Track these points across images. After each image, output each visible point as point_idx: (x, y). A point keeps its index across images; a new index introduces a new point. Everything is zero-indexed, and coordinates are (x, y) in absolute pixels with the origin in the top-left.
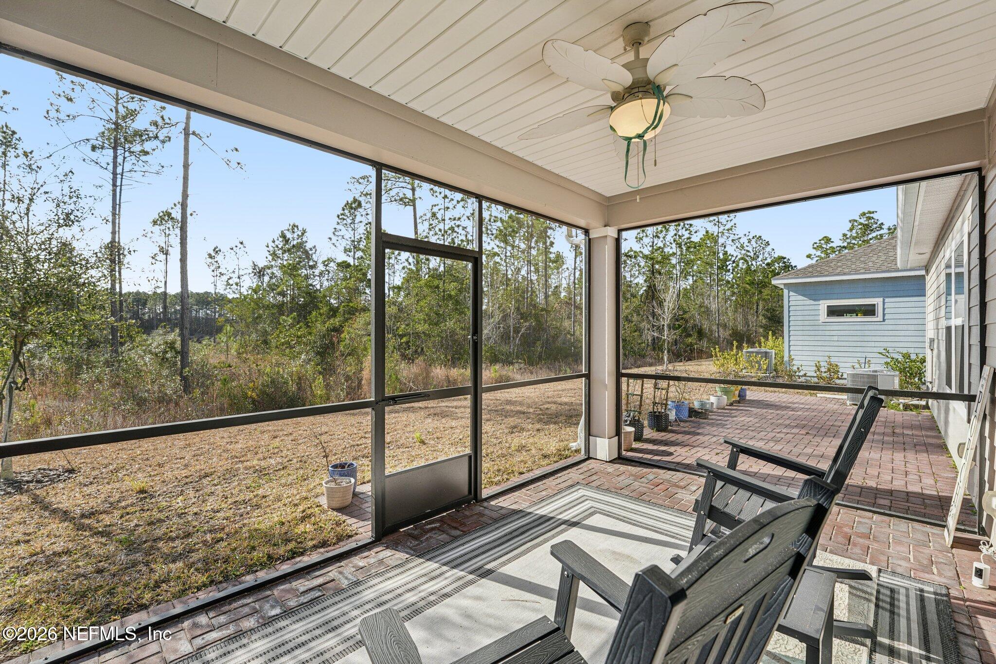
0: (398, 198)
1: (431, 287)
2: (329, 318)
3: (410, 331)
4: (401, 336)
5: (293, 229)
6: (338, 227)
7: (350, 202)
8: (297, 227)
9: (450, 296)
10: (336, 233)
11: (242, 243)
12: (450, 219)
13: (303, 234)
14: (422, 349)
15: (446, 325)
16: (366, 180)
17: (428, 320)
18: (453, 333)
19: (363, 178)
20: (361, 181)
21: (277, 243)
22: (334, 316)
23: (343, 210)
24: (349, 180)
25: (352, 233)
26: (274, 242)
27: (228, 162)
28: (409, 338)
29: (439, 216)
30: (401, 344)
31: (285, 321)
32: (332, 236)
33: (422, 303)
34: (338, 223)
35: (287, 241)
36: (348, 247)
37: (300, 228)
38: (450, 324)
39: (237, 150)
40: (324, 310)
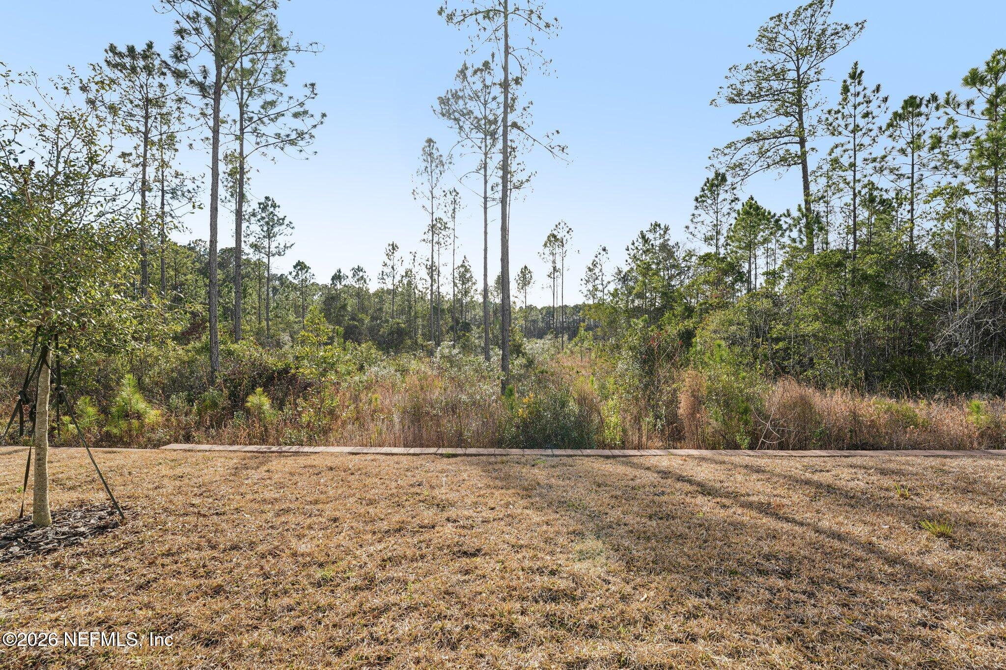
0: (778, 159)
1: (827, 266)
2: (684, 319)
3: (791, 331)
4: (777, 340)
5: (655, 228)
6: (696, 212)
7: (710, 179)
8: (659, 225)
9: (866, 278)
10: (695, 220)
11: (604, 250)
12: (865, 160)
13: (665, 232)
14: (811, 360)
15: (856, 323)
16: (733, 148)
17: (824, 316)
18: (869, 335)
19: (729, 146)
20: (726, 151)
21: (636, 244)
22: (690, 316)
23: (703, 190)
24: (711, 154)
25: (714, 216)
26: (633, 244)
27: (551, 149)
28: (790, 343)
29: (845, 161)
30: (777, 351)
31: (636, 324)
32: (689, 223)
33: (812, 291)
34: (697, 208)
35: (646, 240)
36: (710, 234)
37: (662, 226)
38: (866, 321)
39: (558, 132)
40: (679, 309)
